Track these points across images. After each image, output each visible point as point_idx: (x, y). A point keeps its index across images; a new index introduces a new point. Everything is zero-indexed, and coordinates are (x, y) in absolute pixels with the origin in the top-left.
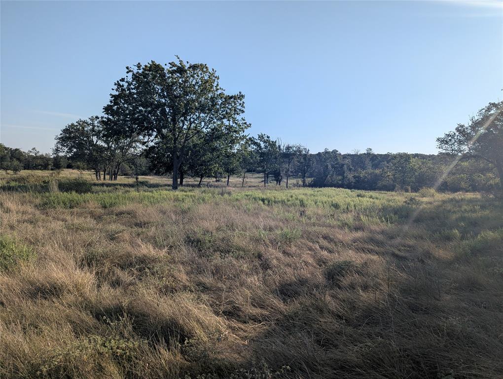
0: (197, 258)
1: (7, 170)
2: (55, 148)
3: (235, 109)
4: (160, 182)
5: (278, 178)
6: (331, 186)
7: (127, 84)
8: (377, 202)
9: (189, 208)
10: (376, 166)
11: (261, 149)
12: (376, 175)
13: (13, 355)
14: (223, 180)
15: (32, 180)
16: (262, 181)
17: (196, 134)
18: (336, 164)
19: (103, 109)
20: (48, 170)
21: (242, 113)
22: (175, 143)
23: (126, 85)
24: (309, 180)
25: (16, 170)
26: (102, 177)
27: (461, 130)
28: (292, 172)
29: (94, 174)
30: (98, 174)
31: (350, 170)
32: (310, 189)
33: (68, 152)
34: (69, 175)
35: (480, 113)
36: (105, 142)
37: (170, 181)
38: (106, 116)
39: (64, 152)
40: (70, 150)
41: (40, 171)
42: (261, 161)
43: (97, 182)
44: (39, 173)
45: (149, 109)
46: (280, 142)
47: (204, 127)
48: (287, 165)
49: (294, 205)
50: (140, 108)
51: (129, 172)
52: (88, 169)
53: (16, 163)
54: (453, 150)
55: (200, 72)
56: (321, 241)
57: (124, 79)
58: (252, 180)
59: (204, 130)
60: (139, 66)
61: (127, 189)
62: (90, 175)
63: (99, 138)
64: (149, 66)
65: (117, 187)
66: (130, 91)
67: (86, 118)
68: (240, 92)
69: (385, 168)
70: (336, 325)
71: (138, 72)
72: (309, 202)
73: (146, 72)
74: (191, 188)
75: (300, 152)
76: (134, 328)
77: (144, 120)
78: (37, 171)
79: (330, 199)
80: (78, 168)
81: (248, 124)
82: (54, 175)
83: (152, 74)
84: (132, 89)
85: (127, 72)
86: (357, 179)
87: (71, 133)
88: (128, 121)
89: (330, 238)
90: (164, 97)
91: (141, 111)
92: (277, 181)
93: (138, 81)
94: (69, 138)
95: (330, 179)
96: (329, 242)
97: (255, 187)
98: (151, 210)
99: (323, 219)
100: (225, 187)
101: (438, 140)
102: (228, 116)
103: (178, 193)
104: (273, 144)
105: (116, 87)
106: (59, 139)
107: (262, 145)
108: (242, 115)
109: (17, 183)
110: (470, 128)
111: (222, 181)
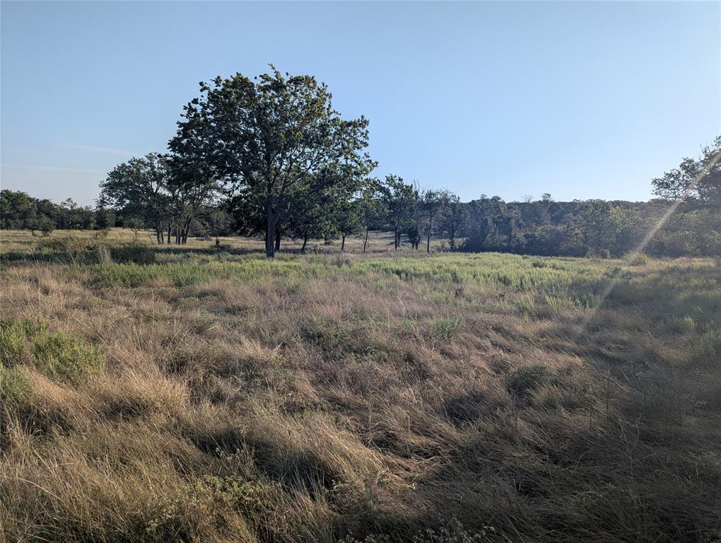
0: (322, 361)
1: (34, 229)
2: (99, 199)
3: (355, 141)
4: (247, 245)
5: (414, 238)
6: (494, 251)
7: (201, 107)
8: (564, 273)
9: (297, 286)
10: (557, 220)
11: (390, 197)
12: (558, 233)
13: (104, 502)
14: (336, 242)
15: (70, 244)
16: (391, 244)
17: (299, 177)
18: (500, 218)
19: (169, 144)
20: (90, 229)
21: (365, 146)
22: (269, 191)
23: (199, 108)
24: (459, 241)
25: (46, 230)
26: (166, 239)
27: (689, 167)
28: (435, 230)
29: (155, 235)
30: (160, 235)
31: (520, 226)
32: (463, 254)
33: (118, 205)
34: (120, 237)
35: (718, 141)
36: (169, 189)
37: (262, 245)
38: (172, 153)
39: (112, 204)
40: (121, 202)
41: (79, 231)
42: (391, 215)
43: (159, 246)
44: (78, 234)
45: (233, 142)
46: (417, 186)
47: (310, 168)
48: (428, 219)
49: (443, 280)
50: (219, 142)
51: (201, 231)
52: (146, 228)
53: (45, 219)
54: (676, 197)
55: (305, 88)
56: (492, 334)
57: (197, 99)
58: (377, 242)
59: (310, 171)
60: (218, 81)
61: (204, 256)
62: (149, 236)
63: (160, 184)
64: (232, 80)
65: (189, 254)
66: (206, 117)
67: (141, 156)
68: (362, 117)
69: (572, 223)
70: (537, 463)
71: (216, 90)
72: (464, 274)
73: (228, 90)
74: (292, 255)
75: (447, 200)
76: (256, 463)
77: (226, 159)
78: (75, 231)
79: (494, 271)
80: (132, 226)
81: (373, 162)
82: (99, 236)
83: (236, 92)
84: (209, 114)
85: (202, 90)
86: (530, 239)
87: (121, 177)
88: (202, 160)
89: (504, 330)
90: (254, 125)
91: (221, 145)
92: (413, 243)
93: (216, 103)
94: (120, 184)
95: (490, 239)
96: (503, 336)
97: (382, 252)
98: (244, 288)
99: (489, 301)
100: (340, 253)
101: (655, 182)
102: (345, 151)
103: (277, 263)
104: (408, 190)
105: (185, 112)
106: (106, 185)
107: (392, 191)
108: (365, 150)
109: (51, 250)
110: (701, 164)
111: (333, 244)
